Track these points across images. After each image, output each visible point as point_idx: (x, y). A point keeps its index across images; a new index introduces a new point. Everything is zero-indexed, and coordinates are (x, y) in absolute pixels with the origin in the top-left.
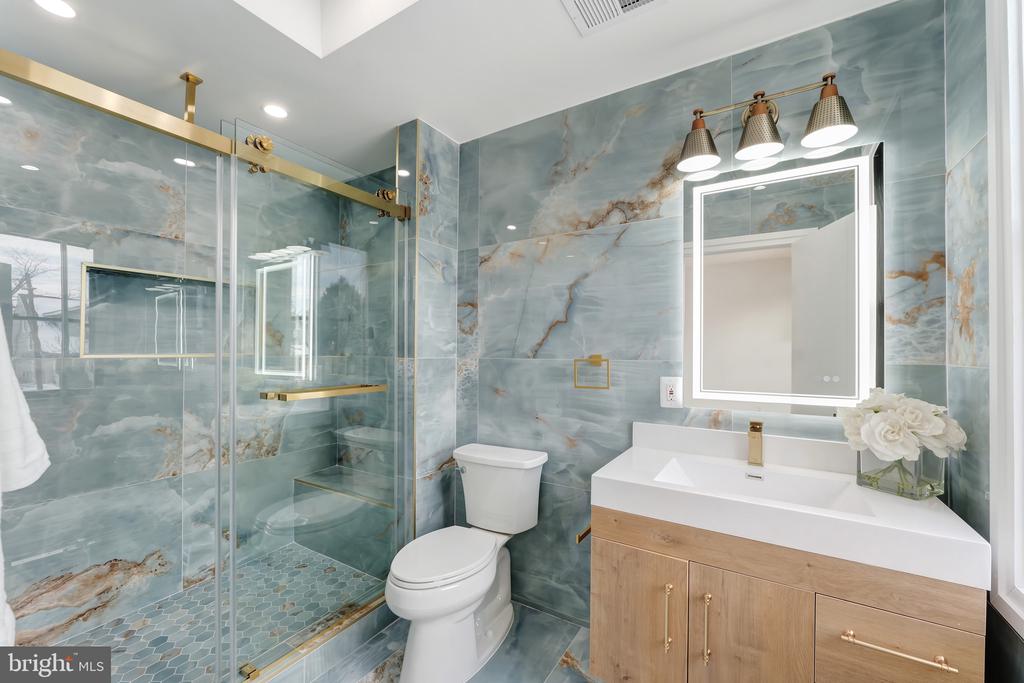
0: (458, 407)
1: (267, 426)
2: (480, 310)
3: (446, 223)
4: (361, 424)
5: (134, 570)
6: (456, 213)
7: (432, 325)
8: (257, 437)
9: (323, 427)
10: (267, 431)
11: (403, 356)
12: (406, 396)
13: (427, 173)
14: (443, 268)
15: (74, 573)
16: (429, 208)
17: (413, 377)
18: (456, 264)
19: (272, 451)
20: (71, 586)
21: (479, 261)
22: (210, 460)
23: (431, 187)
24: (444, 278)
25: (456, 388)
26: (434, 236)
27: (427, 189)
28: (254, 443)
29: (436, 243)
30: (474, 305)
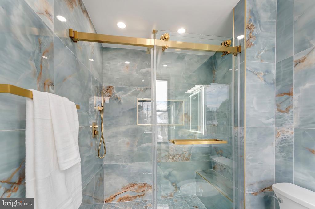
0: (276, 157)
1: (186, 150)
2: (296, 96)
3: (266, 48)
4: (221, 155)
5: (150, 187)
6: (274, 41)
7: (256, 108)
8: (183, 153)
9: (207, 153)
10: (186, 152)
11: (237, 126)
12: (239, 147)
13: (252, 22)
14: (264, 75)
15: (137, 184)
16: (253, 42)
17: (243, 137)
18: (274, 72)
19: (188, 159)
20: (136, 187)
21: (294, 64)
22: (169, 159)
23: (255, 30)
24: (265, 81)
25: (275, 145)
26: (257, 57)
27: (252, 32)
28: (182, 156)
29: (259, 61)
30: (290, 94)
